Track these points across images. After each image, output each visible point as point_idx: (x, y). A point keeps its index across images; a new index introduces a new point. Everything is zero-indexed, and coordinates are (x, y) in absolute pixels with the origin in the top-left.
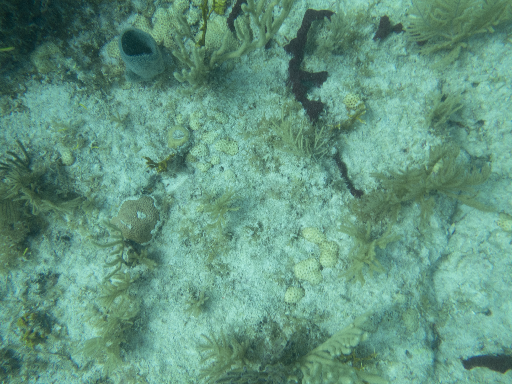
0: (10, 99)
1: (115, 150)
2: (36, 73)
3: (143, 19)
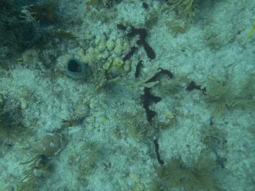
0: (5, 71)
1: (50, 107)
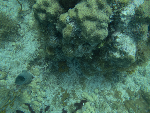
2: (41, 48)
3: (40, 81)
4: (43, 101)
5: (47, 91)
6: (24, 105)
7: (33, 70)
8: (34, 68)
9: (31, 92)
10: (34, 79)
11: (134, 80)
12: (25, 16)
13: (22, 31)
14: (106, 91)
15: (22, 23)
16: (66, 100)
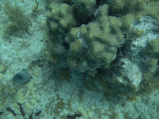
0: (45, 40)
2: (47, 50)
3: (38, 84)
4: (36, 105)
5: (43, 95)
6: (16, 104)
7: (33, 70)
8: (35, 69)
9: (27, 92)
10: (32, 80)
11: (135, 106)
12: (39, 15)
13: (32, 29)
14: (103, 110)
15: (34, 21)
16: (59, 109)
